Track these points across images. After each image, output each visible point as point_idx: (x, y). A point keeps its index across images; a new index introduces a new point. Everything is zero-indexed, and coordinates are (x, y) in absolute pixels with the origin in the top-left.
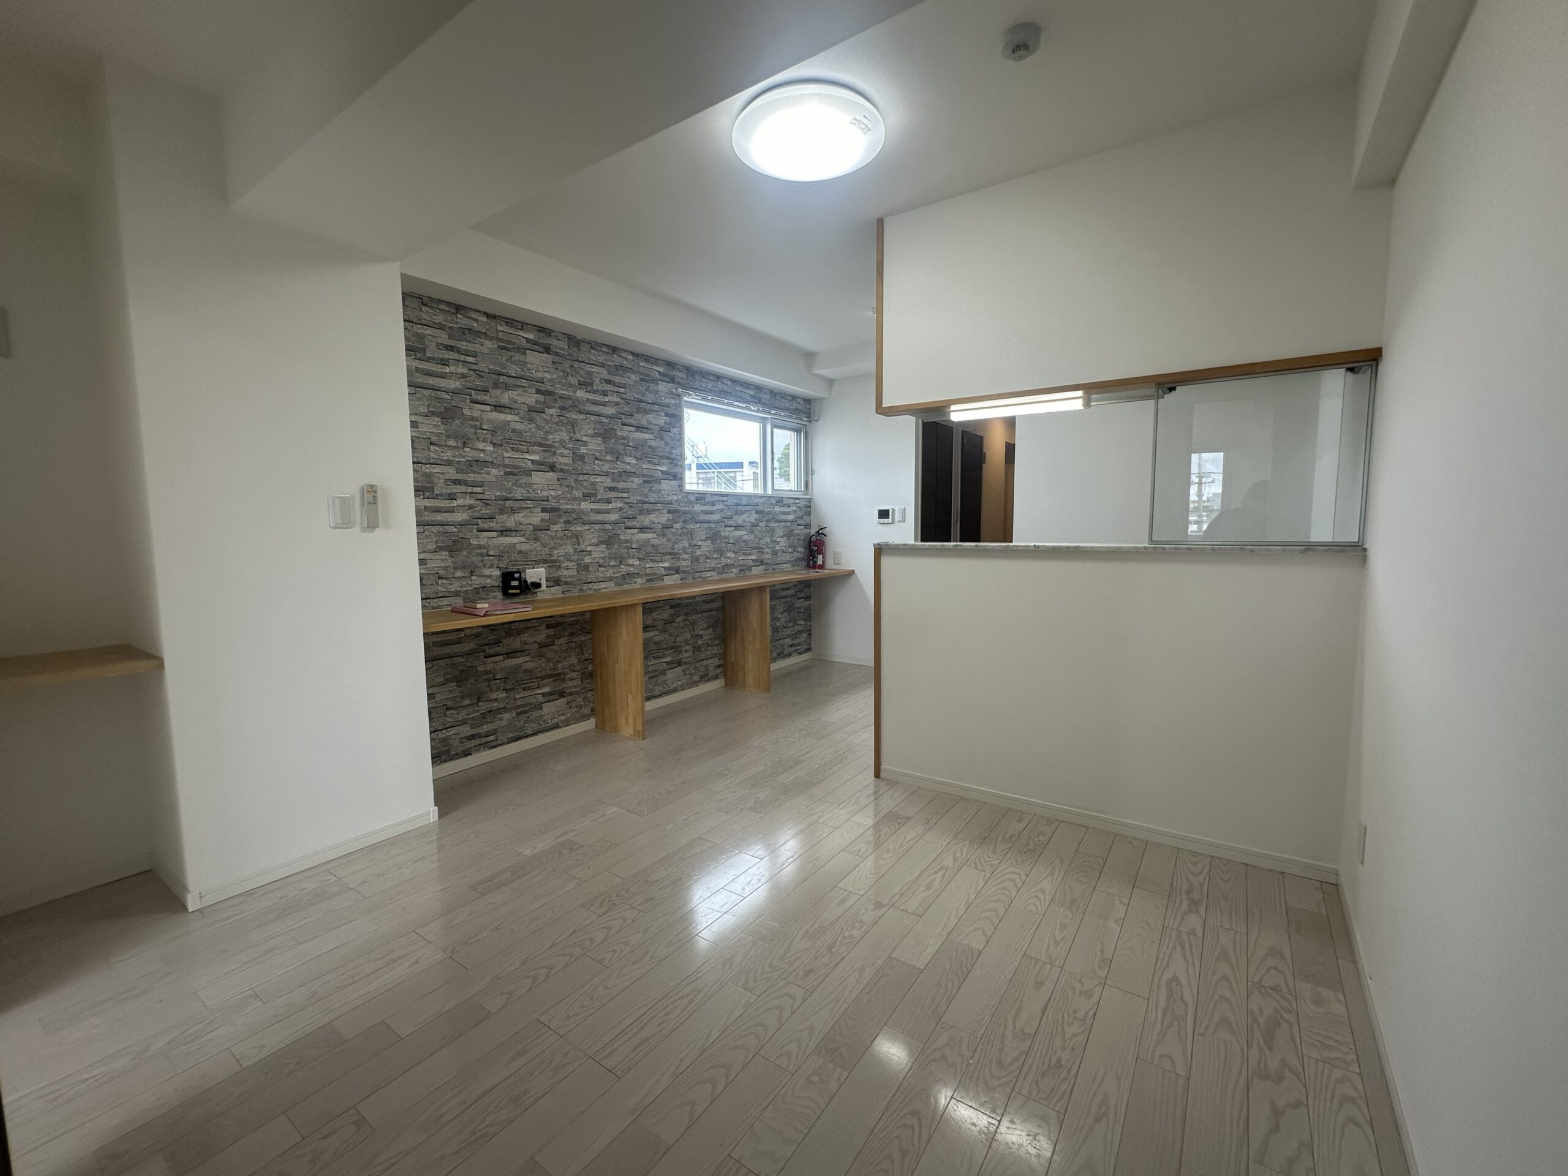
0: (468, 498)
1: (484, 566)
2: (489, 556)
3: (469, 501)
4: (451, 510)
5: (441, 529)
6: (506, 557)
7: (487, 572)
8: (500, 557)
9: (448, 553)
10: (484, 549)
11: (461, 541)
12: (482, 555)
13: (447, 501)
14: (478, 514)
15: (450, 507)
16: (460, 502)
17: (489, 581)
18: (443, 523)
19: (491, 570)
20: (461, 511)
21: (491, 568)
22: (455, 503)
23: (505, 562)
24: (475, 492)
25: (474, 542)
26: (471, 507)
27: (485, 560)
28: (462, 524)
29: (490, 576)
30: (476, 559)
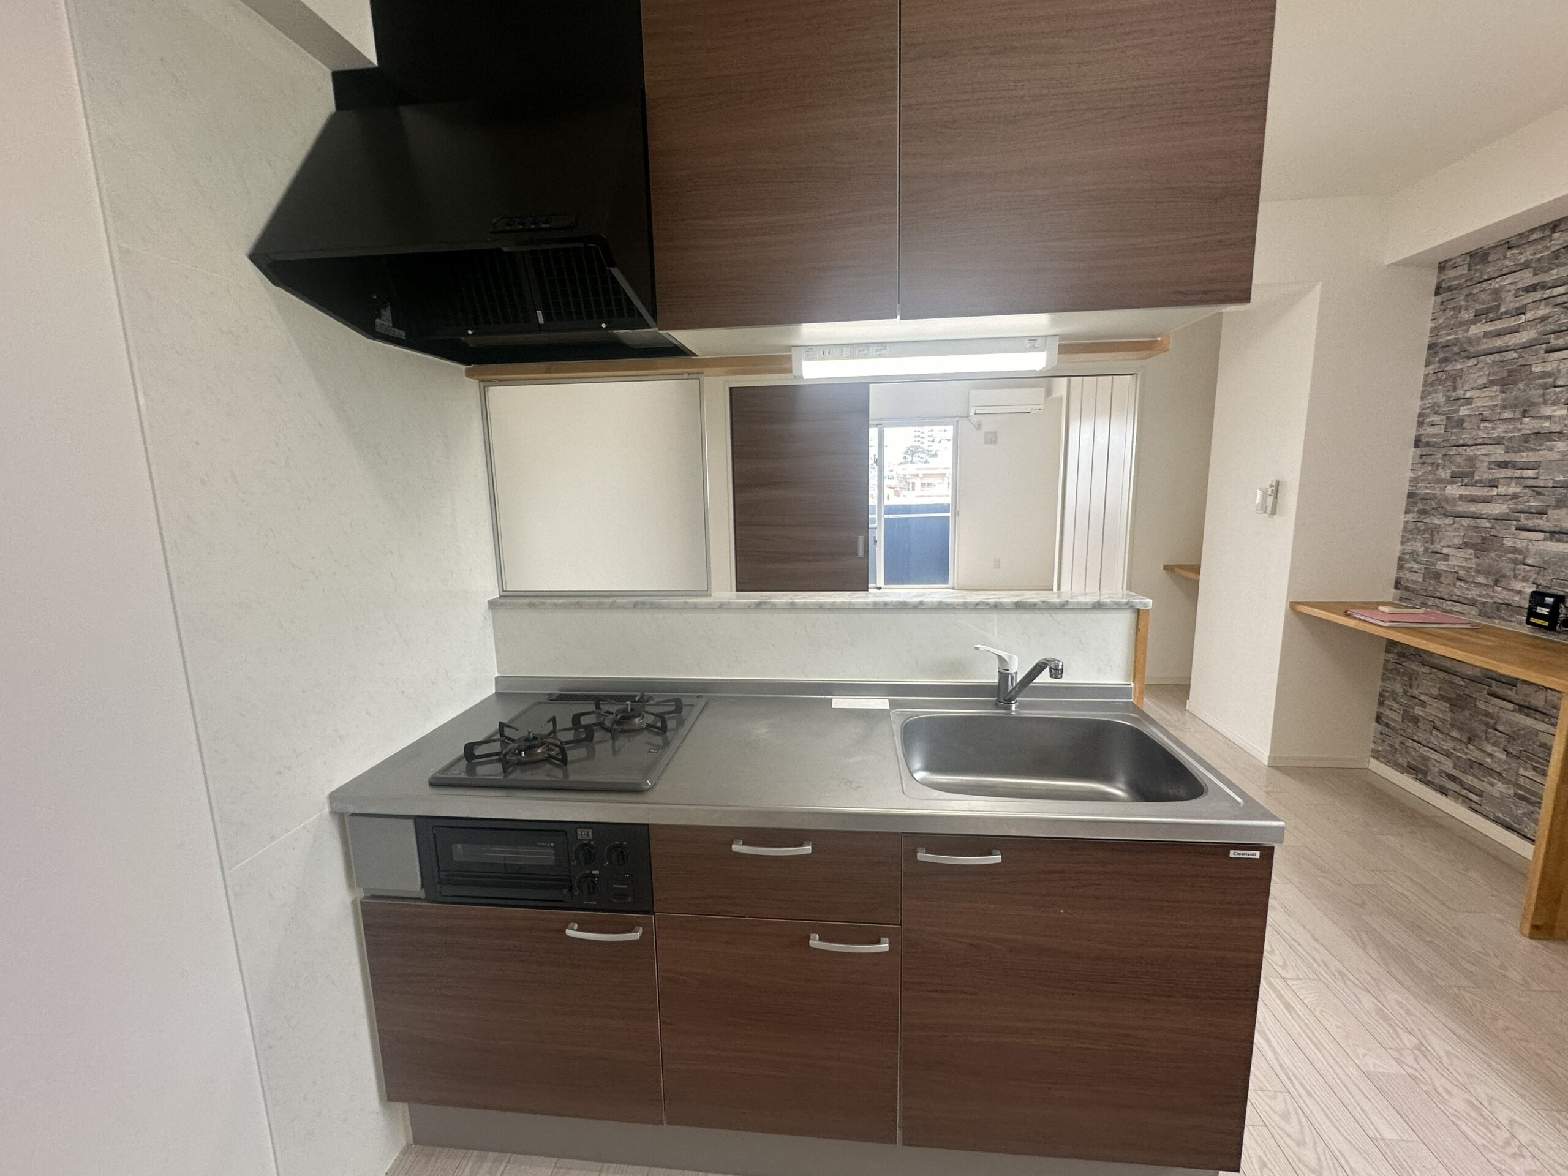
0: (1513, 484)
1: (1515, 577)
2: (1524, 565)
3: (1514, 489)
4: (1487, 500)
5: (1471, 522)
6: (1550, 571)
7: (1518, 586)
8: (1541, 569)
9: (1473, 551)
10: (1520, 554)
11: (1492, 540)
12: (1515, 562)
13: (1486, 489)
14: (1523, 506)
15: (1488, 496)
16: (1501, 490)
17: (1517, 598)
18: (1476, 516)
19: (1524, 584)
20: (1501, 501)
21: (1524, 582)
22: (1495, 492)
23: (1548, 578)
24: (1524, 476)
25: (1508, 543)
26: (1515, 497)
27: (1519, 570)
28: (1497, 519)
29: (1519, 592)
30: (1506, 566)
